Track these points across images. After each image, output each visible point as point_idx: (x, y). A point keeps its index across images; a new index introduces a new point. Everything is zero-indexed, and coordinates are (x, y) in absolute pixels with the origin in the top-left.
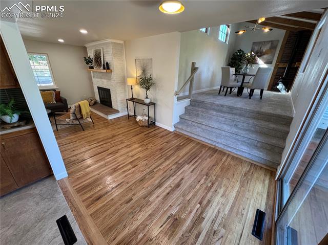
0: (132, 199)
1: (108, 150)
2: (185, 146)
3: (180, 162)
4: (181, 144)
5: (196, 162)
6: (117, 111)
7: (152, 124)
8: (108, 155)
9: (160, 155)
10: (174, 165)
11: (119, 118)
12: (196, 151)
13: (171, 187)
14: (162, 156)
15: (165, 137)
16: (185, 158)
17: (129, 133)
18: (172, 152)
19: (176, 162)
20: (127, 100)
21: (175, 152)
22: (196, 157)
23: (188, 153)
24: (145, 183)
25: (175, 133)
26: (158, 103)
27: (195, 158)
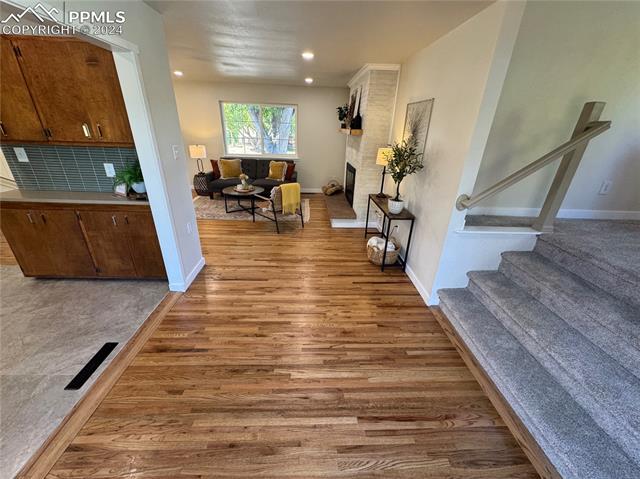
0: (180, 392)
1: (266, 280)
2: (412, 365)
3: (346, 396)
4: (409, 353)
5: (392, 433)
6: (353, 216)
7: (396, 266)
8: (255, 289)
9: (328, 345)
10: (327, 391)
11: (350, 231)
12: (433, 400)
13: (255, 436)
14: (330, 349)
15: (395, 310)
16: (372, 396)
17: (330, 266)
18: (363, 356)
19: (339, 390)
20: (370, 197)
21: (370, 361)
22: (410, 419)
23: (402, 389)
24: (232, 380)
25: (431, 314)
26: (421, 219)
27: (399, 420)
